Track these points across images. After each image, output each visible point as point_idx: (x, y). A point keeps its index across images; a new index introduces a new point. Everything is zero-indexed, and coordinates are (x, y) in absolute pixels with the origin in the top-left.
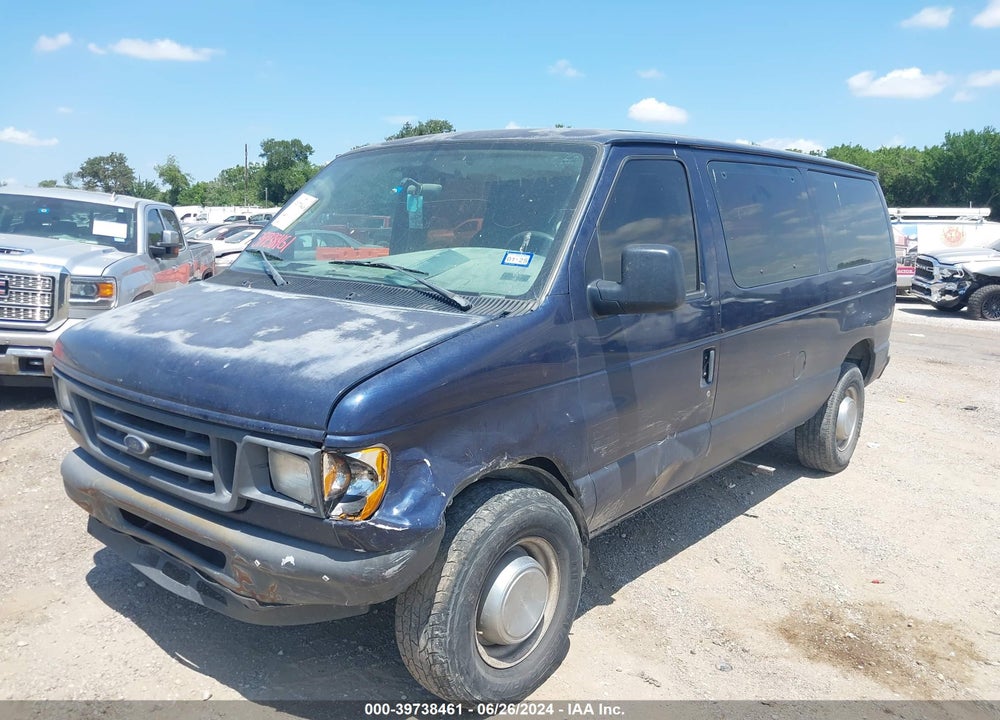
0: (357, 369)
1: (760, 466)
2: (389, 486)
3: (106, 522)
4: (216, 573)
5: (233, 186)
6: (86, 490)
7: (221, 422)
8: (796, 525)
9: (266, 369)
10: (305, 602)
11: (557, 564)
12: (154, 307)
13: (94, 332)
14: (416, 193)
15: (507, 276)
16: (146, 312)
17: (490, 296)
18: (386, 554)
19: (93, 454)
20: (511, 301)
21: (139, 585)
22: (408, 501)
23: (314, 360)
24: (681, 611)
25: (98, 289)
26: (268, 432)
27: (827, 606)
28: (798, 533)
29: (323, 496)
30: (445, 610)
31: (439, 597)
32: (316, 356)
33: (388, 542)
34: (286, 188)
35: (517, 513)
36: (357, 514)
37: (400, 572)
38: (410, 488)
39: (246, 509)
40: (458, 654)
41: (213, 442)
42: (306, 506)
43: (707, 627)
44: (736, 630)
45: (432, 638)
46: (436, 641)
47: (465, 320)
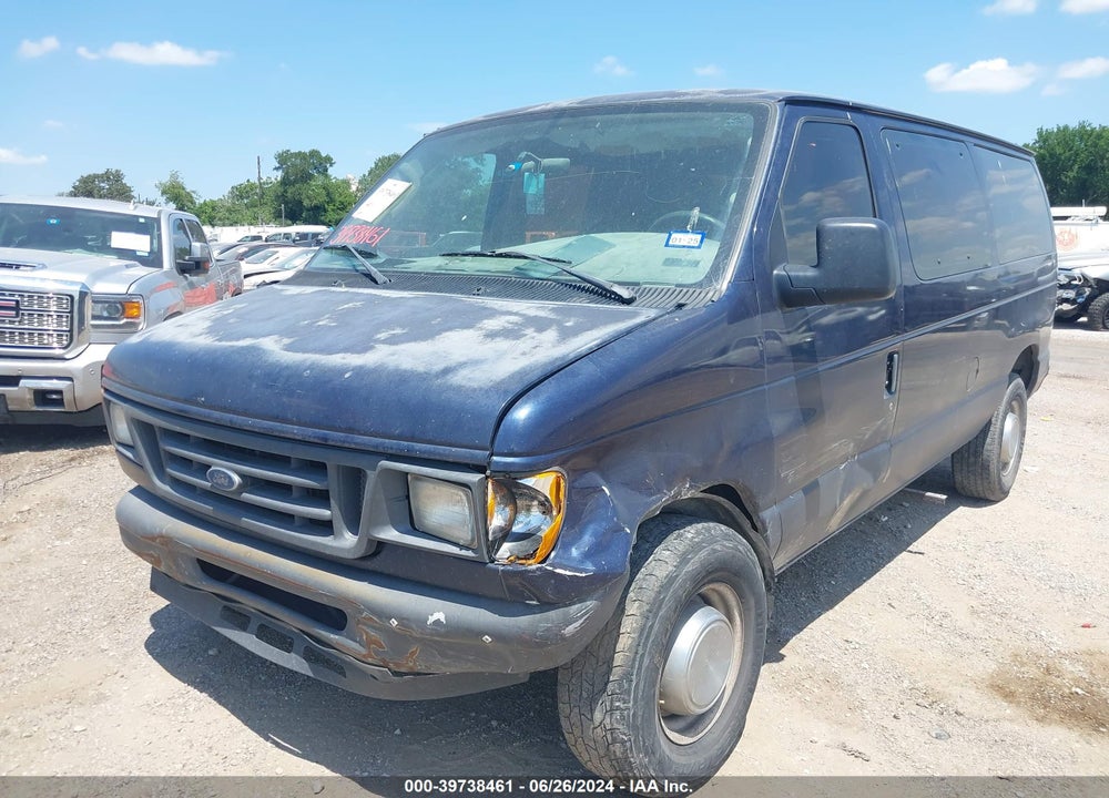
0: (522, 373)
1: (929, 494)
2: (566, 521)
3: (178, 577)
4: (333, 637)
5: (245, 203)
6: (153, 539)
7: (346, 445)
8: (970, 561)
9: (402, 378)
10: (454, 670)
11: (740, 615)
12: (225, 313)
13: (157, 344)
14: (535, 171)
15: (669, 262)
16: (217, 319)
17: (655, 286)
18: (566, 606)
19: (159, 493)
20: (685, 290)
21: (211, 652)
22: (587, 539)
23: (462, 365)
24: (867, 666)
25: (124, 309)
26: (413, 455)
27: (1039, 657)
28: (977, 571)
29: (487, 533)
30: (627, 676)
31: (619, 659)
32: (462, 359)
33: (568, 591)
34: (305, 204)
35: (703, 554)
36: (532, 556)
37: (582, 627)
38: (590, 522)
39: (375, 554)
40: (643, 729)
41: (331, 471)
42: (461, 547)
43: (905, 685)
44: (939, 688)
45: (612, 710)
46: (617, 714)
47: (635, 315)
